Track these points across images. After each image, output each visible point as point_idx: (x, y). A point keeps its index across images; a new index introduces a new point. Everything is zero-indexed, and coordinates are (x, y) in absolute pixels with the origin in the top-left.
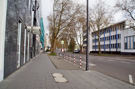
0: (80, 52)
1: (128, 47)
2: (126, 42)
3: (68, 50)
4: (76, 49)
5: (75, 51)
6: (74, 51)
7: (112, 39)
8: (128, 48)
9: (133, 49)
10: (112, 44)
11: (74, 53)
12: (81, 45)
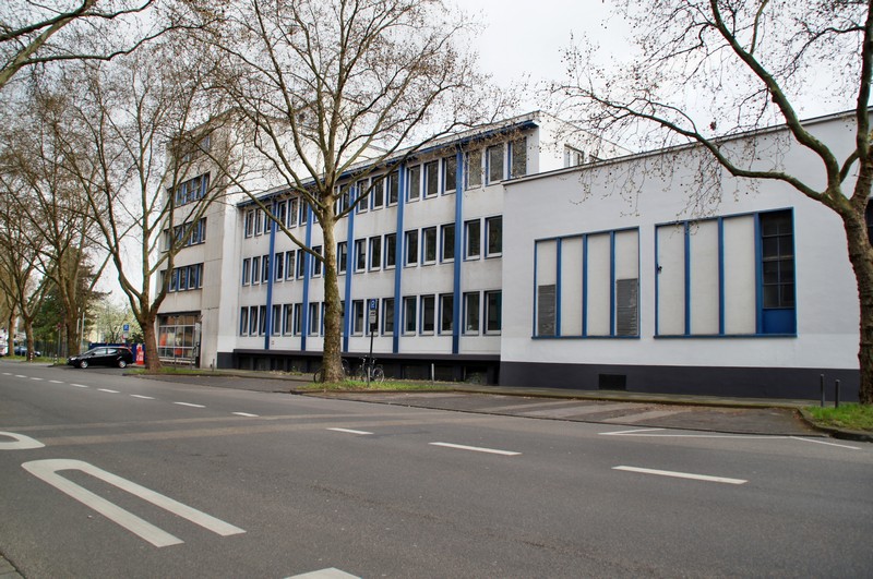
0: (129, 358)
1: (569, 323)
2: (551, 281)
3: (27, 342)
4: (95, 337)
5: (83, 349)
6: (74, 349)
7: (413, 259)
8: (563, 333)
9: (611, 337)
10: (411, 301)
11: (76, 365)
12: (143, 298)
